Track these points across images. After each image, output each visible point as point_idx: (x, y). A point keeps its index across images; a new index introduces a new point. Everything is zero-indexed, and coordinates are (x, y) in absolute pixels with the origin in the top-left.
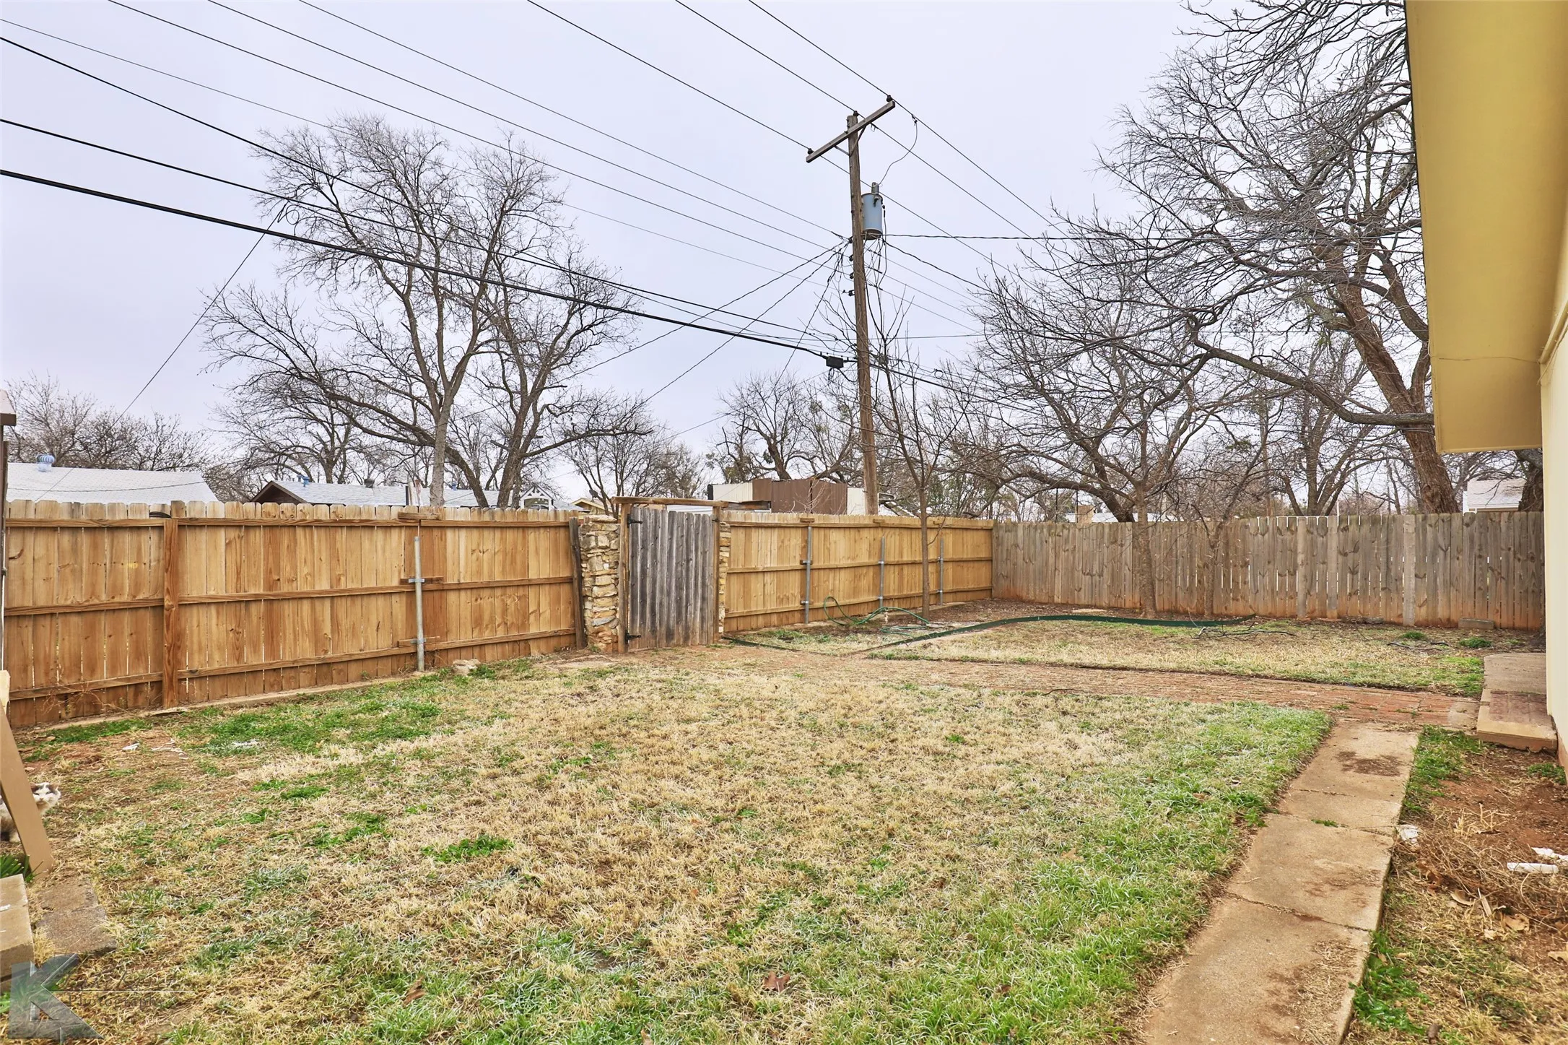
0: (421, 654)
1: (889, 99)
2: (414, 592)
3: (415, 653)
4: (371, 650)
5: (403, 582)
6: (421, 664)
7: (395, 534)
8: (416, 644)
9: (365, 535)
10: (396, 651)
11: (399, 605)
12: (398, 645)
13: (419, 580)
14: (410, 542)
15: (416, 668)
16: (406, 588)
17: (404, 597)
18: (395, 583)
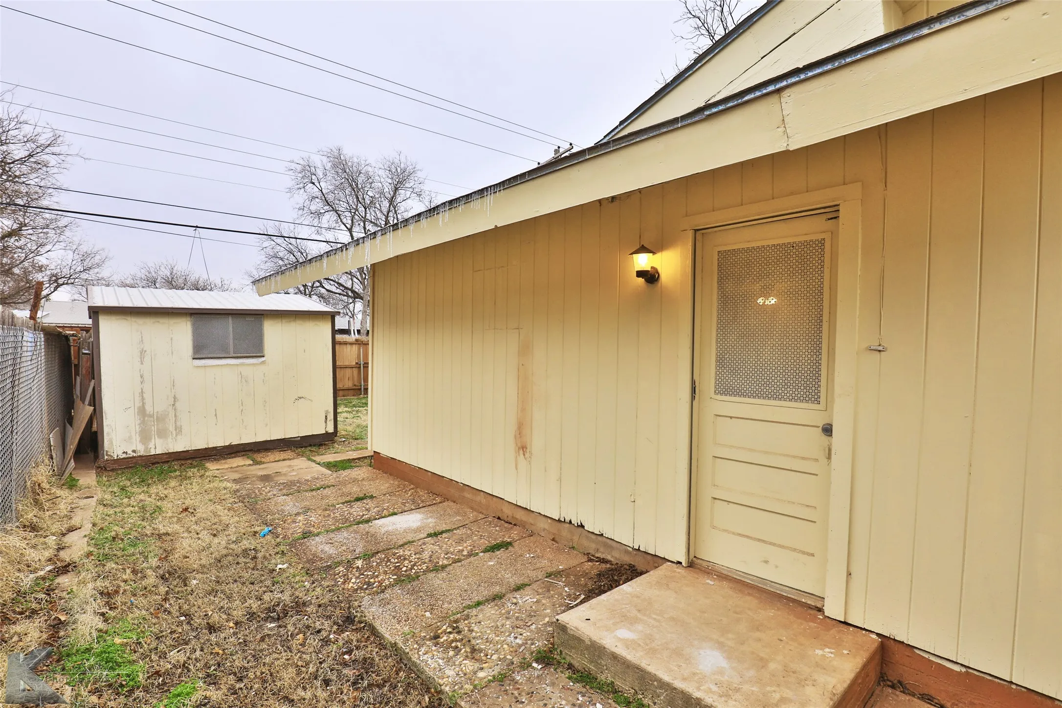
0: (363, 389)
1: (571, 144)
2: (360, 367)
3: (361, 389)
4: (346, 387)
5: (357, 363)
6: (363, 393)
7: (354, 346)
8: (361, 386)
9: (344, 347)
10: (354, 387)
11: (355, 371)
12: (355, 385)
13: (362, 363)
14: (359, 349)
15: (361, 394)
16: (358, 365)
17: (357, 369)
18: (354, 364)
